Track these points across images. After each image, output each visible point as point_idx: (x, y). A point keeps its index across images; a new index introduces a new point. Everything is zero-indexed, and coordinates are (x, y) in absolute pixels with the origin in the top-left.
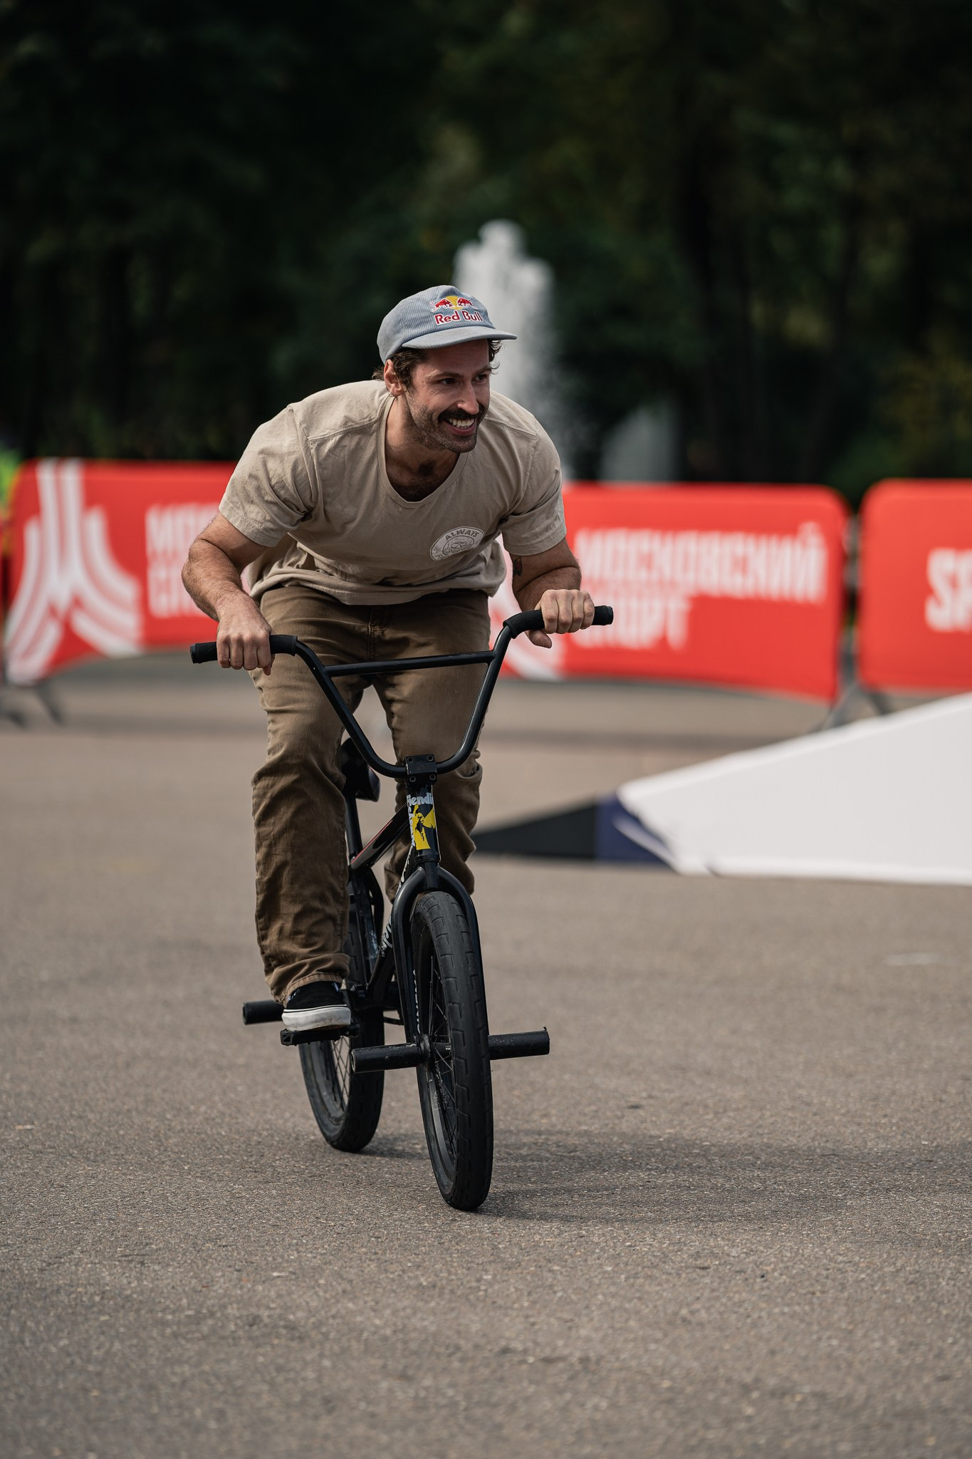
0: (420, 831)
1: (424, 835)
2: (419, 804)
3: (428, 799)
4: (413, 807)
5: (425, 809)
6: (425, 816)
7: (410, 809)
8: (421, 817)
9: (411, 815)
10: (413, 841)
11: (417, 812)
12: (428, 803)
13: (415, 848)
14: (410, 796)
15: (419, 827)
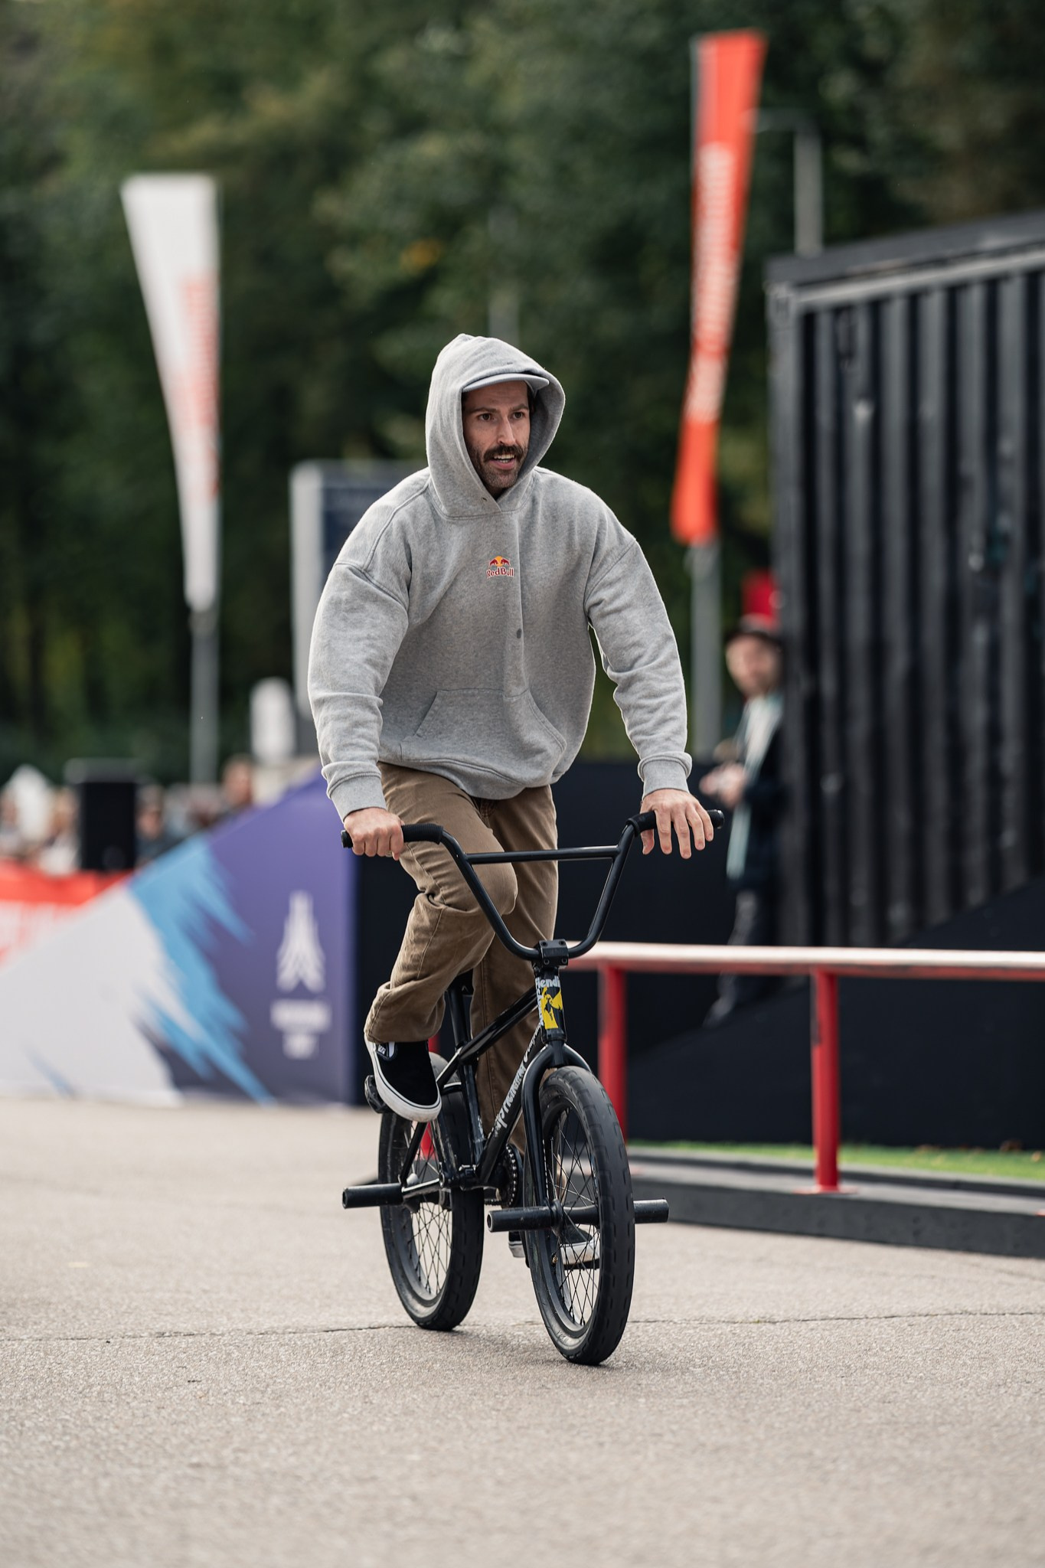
0: (549, 1011)
1: (553, 1015)
2: (548, 986)
3: (556, 982)
4: (541, 989)
5: (553, 991)
6: (553, 997)
7: (538, 991)
8: (549, 999)
9: (539, 997)
10: (541, 1021)
11: (545, 994)
12: (556, 985)
13: (543, 1027)
14: (538, 978)
15: (548, 1007)
